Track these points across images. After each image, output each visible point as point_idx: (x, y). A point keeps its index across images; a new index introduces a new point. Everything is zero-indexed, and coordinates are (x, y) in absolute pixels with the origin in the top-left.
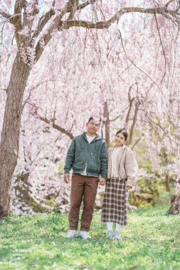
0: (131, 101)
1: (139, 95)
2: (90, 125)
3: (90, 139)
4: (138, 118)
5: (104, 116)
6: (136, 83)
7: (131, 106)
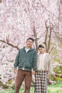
0: (47, 28)
1: (51, 25)
2: (28, 43)
3: (27, 50)
4: (52, 36)
5: (34, 37)
6: (49, 19)
7: (47, 30)
